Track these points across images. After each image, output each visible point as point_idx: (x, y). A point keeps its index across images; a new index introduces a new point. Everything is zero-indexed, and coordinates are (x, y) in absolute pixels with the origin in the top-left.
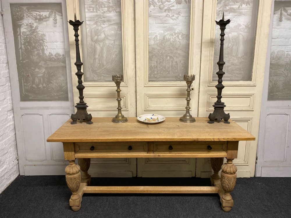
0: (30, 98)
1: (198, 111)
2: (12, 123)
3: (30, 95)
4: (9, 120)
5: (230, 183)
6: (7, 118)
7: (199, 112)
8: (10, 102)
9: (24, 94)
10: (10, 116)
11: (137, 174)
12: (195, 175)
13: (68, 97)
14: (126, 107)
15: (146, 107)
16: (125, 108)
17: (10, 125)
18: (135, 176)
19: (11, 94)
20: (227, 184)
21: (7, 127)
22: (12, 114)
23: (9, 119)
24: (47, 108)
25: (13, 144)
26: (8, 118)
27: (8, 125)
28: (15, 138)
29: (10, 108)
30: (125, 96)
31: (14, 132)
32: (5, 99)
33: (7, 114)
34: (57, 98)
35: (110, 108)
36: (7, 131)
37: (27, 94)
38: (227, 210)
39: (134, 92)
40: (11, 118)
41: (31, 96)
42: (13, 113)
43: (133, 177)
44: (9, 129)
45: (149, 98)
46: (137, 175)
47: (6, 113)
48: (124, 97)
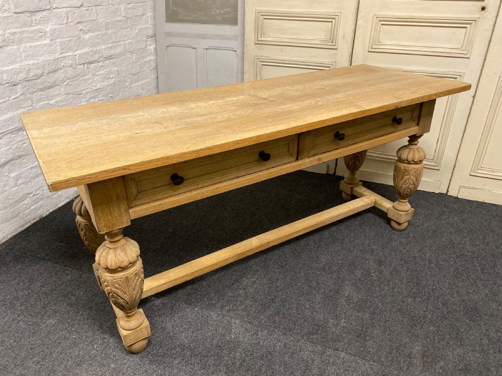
0: (180, 17)
1: (485, 59)
2: (153, 58)
3: (180, 11)
4: (149, 52)
6: (146, 47)
7: (486, 61)
8: (150, 22)
9: (172, 8)
10: (150, 45)
11: (335, 169)
12: (448, 191)
13: (237, 18)
14: (334, 42)
15: (373, 45)
16: (332, 44)
17: (150, 61)
18: (332, 173)
19: (153, 9)
21: (146, 62)
22: (154, 44)
23: (149, 50)
24: (203, 37)
25: (154, 91)
26: (148, 48)
27: (148, 59)
28: (156, 84)
29: (150, 32)
30: (334, 19)
31: (156, 73)
32: (144, 15)
33: (146, 41)
34: (220, 18)
35: (305, 42)
36: (145, 69)
37: (175, 9)
39: (354, 11)
40: (153, 50)
41: (181, 14)
42: (156, 42)
43: (327, 174)
44: (149, 67)
45: (382, 24)
46: (335, 172)
47: (145, 38)
48: (333, 21)
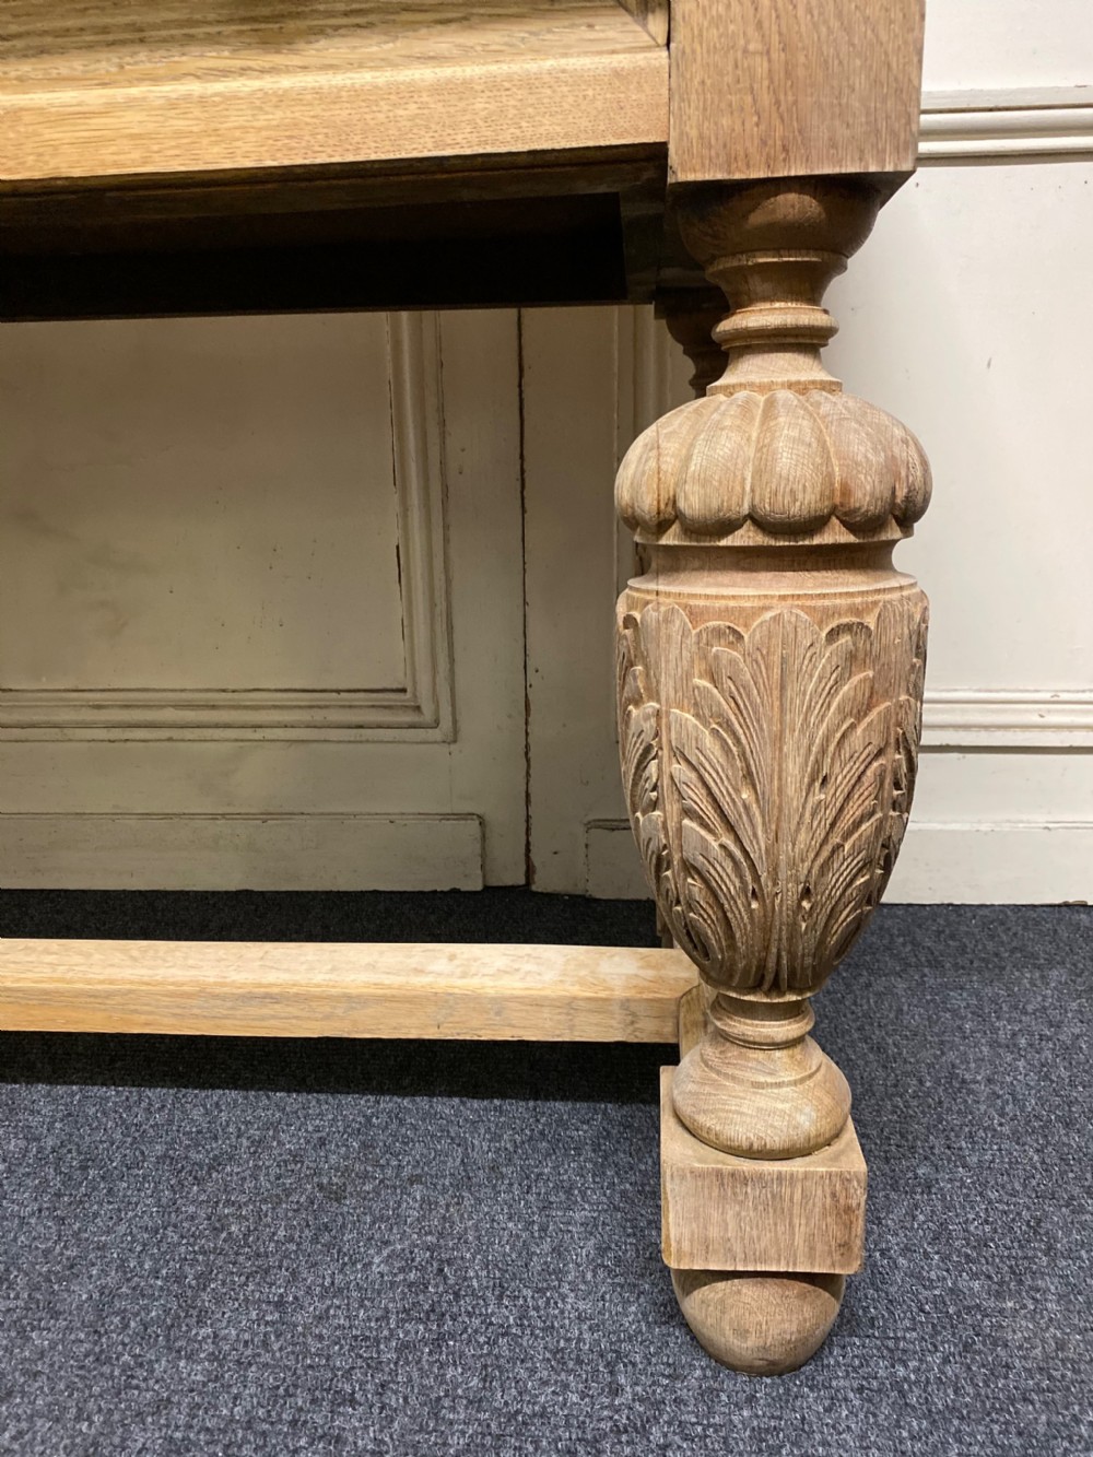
5: (763, 760)
12: (530, 871)
20: (697, 797)
38: (744, 1347)
